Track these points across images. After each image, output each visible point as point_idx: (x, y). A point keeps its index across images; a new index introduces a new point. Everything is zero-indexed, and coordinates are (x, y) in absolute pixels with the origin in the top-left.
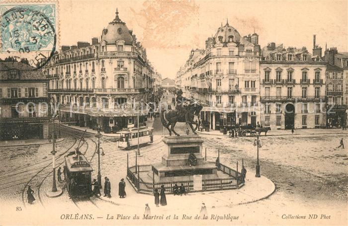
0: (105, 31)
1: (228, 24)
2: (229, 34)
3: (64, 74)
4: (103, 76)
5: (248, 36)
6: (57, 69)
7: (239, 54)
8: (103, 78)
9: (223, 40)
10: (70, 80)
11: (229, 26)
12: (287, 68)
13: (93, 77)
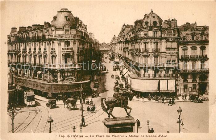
0: (55, 18)
1: (152, 12)
2: (153, 20)
3: (21, 50)
4: (53, 54)
5: (168, 21)
6: (15, 45)
7: (161, 35)
8: (53, 56)
9: (149, 25)
10: (26, 55)
11: (153, 14)
12: (200, 46)
13: (45, 54)
